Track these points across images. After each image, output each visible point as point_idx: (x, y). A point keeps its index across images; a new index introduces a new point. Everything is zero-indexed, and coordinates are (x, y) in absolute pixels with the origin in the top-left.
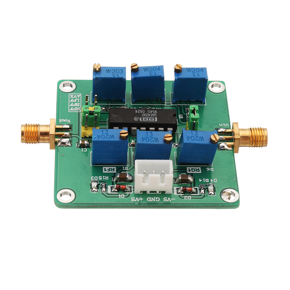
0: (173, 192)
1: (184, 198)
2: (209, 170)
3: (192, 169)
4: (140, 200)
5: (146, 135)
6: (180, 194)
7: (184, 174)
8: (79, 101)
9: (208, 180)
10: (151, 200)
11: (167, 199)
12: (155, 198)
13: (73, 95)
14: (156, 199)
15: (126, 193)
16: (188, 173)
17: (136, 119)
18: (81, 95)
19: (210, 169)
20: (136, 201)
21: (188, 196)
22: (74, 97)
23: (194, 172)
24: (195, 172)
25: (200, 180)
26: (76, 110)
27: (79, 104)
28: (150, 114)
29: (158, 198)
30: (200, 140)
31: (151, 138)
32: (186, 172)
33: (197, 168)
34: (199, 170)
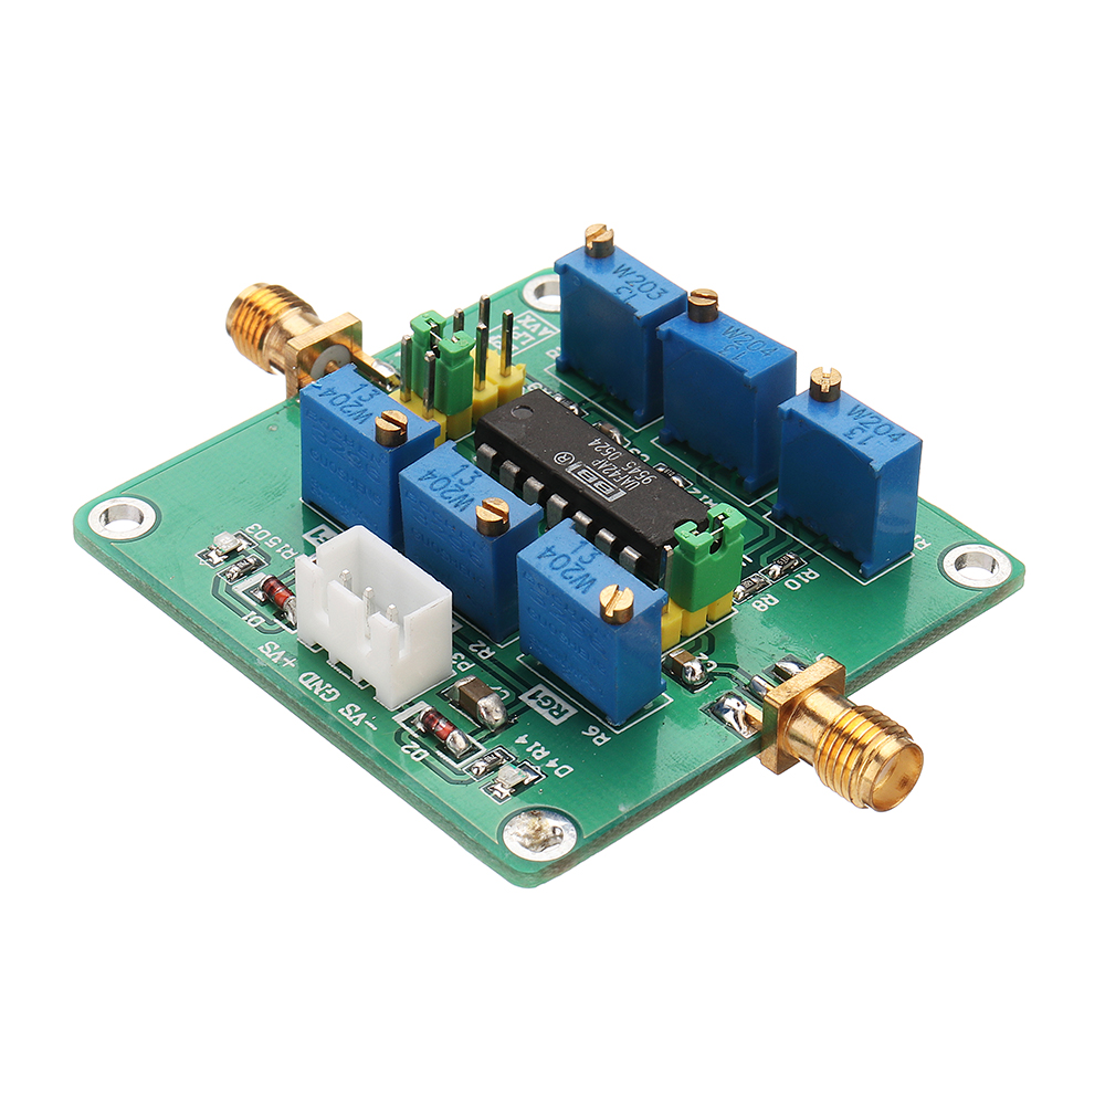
0: (401, 710)
1: (402, 745)
2: (592, 734)
3: (545, 699)
4: (281, 663)
5: (454, 471)
6: (407, 728)
7: (505, 691)
8: (523, 343)
9: (545, 753)
10: (310, 684)
11: (354, 714)
12: (328, 688)
13: (534, 320)
15: (276, 621)
16: (521, 698)
17: (560, 458)
19: (599, 734)
20: (270, 656)
21: (423, 747)
23: (538, 709)
24: (545, 713)
25: (522, 740)
28: (624, 473)
29: (334, 693)
30: (575, 581)
31: (454, 488)
32: (519, 693)
33: (565, 706)
34: (561, 714)
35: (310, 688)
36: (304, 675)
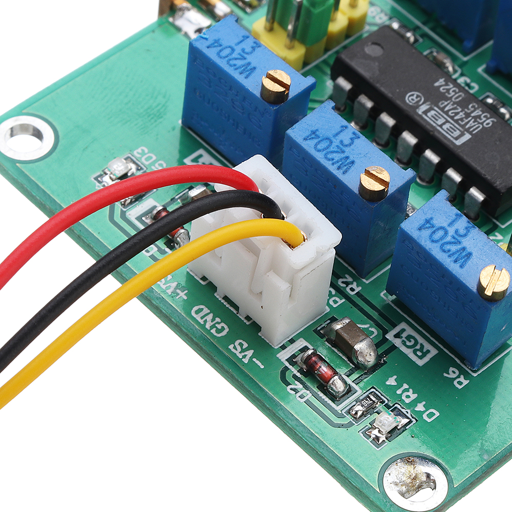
0: (283, 347)
1: (288, 384)
2: (452, 376)
3: (409, 337)
5: (334, 132)
6: (290, 367)
7: (373, 329)
9: (413, 396)
10: (202, 318)
11: (243, 351)
12: (218, 323)
14: (219, 326)
16: (387, 336)
17: (411, 98)
19: (458, 377)
21: (306, 387)
23: (403, 349)
24: (409, 353)
25: (392, 381)
28: (468, 115)
29: (223, 328)
30: (453, 254)
31: (336, 149)
32: (385, 332)
33: (427, 346)
34: (424, 354)
35: (202, 322)
36: (196, 308)
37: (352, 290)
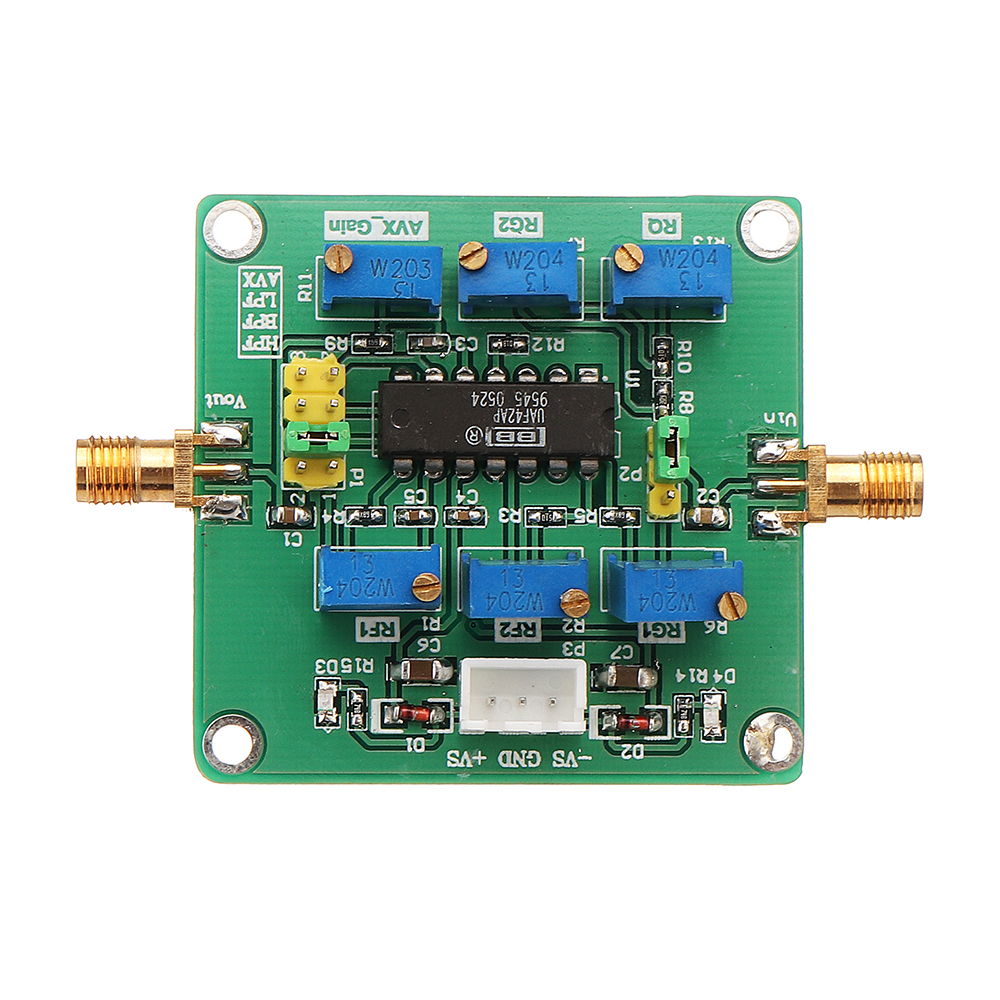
0: (587, 727)
1: (620, 753)
2: (712, 628)
3: (655, 628)
4: (475, 763)
6: (607, 738)
7: (626, 646)
8: (273, 305)
9: (705, 673)
10: (512, 762)
11: (565, 759)
12: (526, 755)
13: (253, 274)
14: (530, 757)
15: (430, 731)
16: (640, 642)
17: (471, 438)
18: (280, 274)
19: (717, 624)
20: (462, 765)
21: (633, 742)
22: (258, 285)
23: (661, 641)
25: (680, 677)
26: (262, 349)
27: (273, 321)
28: (523, 409)
29: (534, 755)
32: (635, 639)
33: (674, 622)
34: (678, 631)
35: (515, 765)
36: (500, 759)
37: (580, 627)
